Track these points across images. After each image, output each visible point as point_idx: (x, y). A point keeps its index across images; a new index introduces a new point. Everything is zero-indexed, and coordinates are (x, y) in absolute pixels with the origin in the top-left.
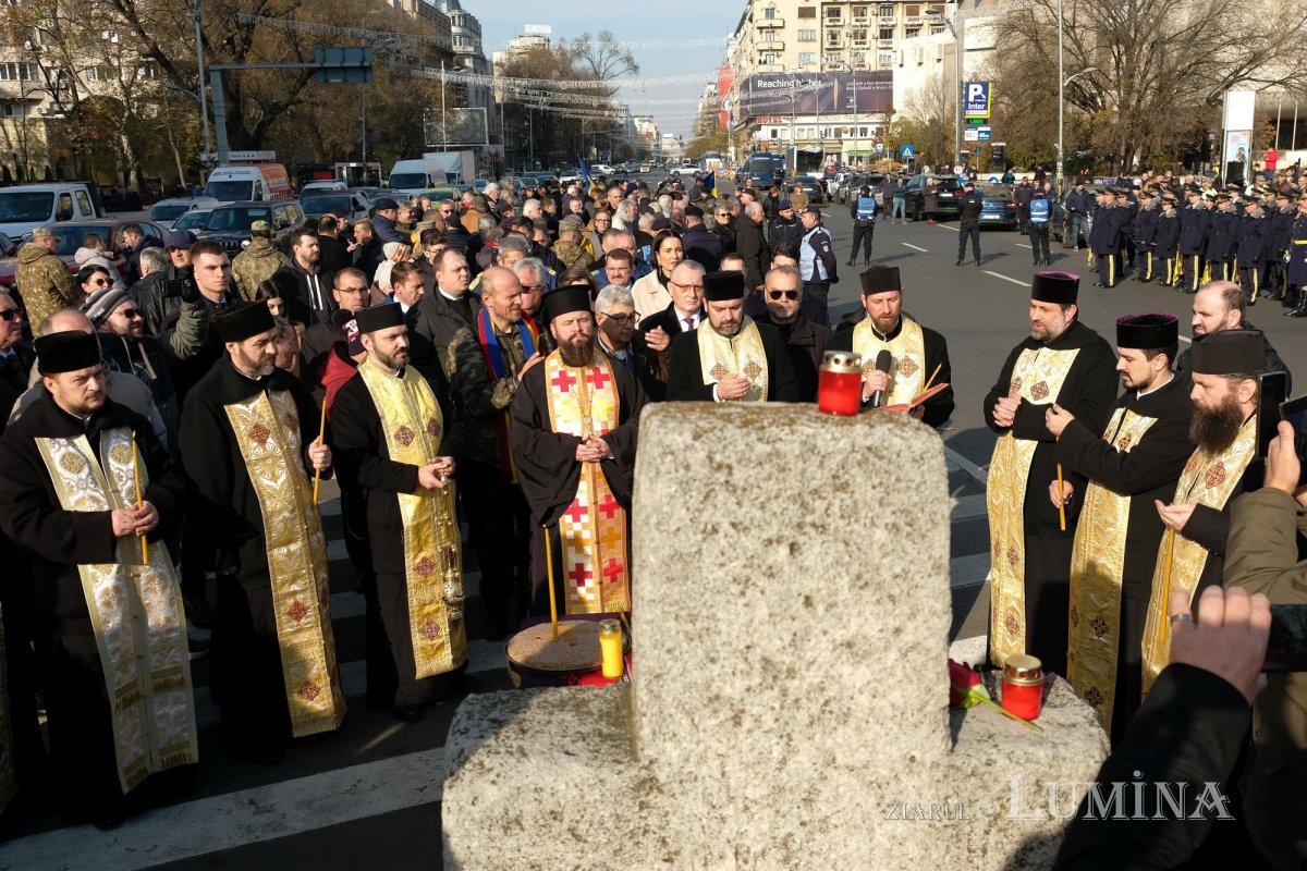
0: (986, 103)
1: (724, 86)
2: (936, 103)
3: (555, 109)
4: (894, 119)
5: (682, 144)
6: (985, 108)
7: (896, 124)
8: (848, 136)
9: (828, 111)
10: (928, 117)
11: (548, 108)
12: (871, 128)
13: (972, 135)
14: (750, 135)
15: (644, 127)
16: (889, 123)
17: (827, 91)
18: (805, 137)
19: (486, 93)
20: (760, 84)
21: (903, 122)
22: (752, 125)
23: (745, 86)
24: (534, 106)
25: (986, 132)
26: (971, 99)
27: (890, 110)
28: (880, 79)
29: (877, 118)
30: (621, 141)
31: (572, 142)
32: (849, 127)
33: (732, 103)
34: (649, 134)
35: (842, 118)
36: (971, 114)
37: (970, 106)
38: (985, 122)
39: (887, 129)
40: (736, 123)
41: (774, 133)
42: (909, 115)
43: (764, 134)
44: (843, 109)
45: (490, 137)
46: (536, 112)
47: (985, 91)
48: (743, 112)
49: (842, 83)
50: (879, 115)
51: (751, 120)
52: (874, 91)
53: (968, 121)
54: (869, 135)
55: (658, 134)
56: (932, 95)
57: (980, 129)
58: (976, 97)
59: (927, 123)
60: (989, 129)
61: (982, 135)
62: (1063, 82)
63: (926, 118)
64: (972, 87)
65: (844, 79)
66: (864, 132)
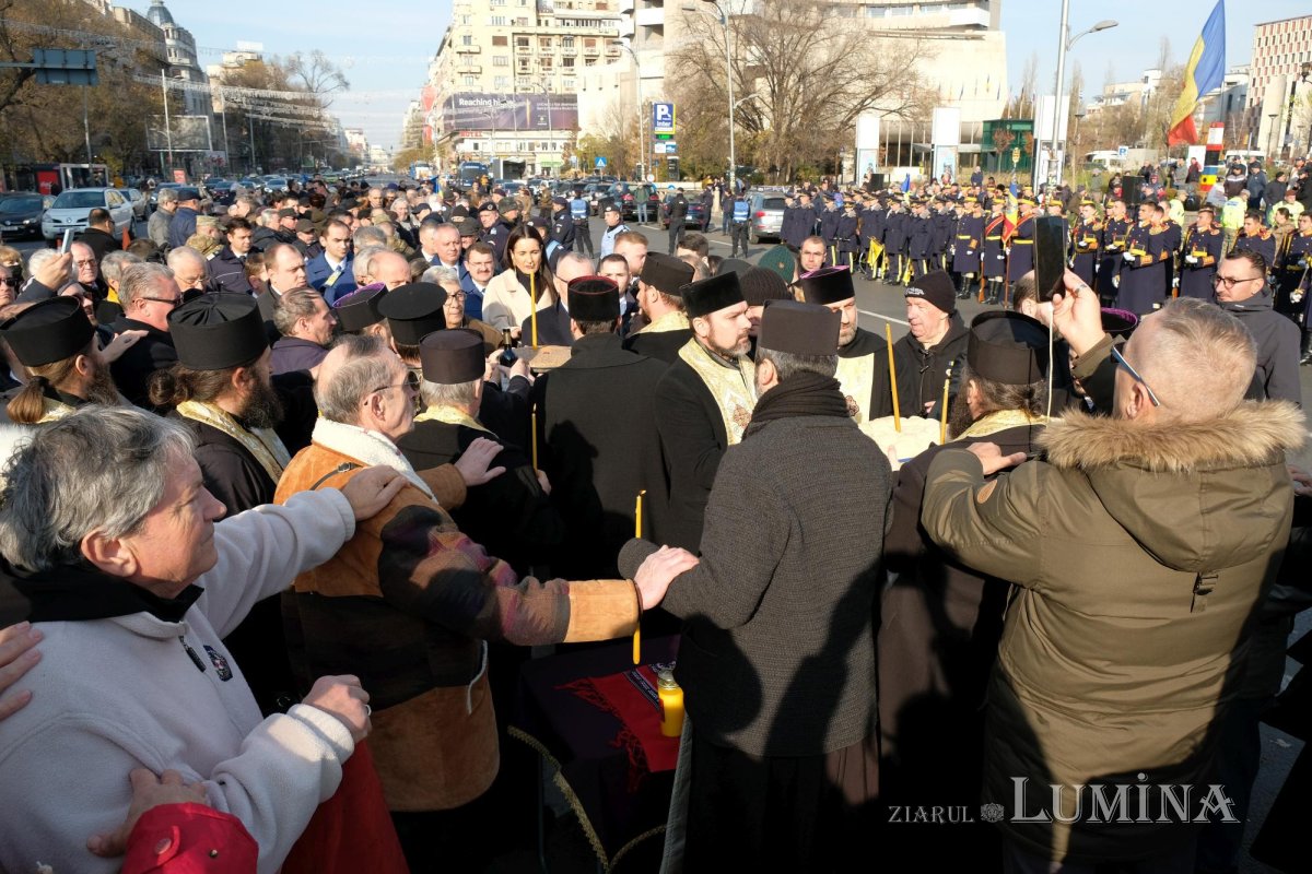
0: (671, 121)
1: (428, 102)
2: (616, 123)
3: (275, 119)
4: (580, 135)
5: (389, 155)
6: (671, 126)
7: (583, 140)
8: (540, 149)
9: (523, 128)
10: (610, 135)
11: (270, 118)
12: (560, 144)
13: (660, 149)
14: (454, 147)
15: (354, 139)
16: (575, 139)
17: (521, 110)
18: (503, 150)
19: (204, 102)
20: (462, 102)
21: (588, 138)
22: (456, 138)
23: (448, 103)
24: (255, 116)
25: (673, 146)
26: (659, 118)
27: (575, 128)
28: (565, 101)
29: (567, 134)
30: (334, 151)
31: (290, 150)
32: (540, 142)
33: (435, 118)
34: (360, 145)
35: (534, 134)
36: (659, 130)
37: (659, 124)
38: (671, 137)
39: (575, 144)
40: (440, 137)
41: (476, 146)
42: (593, 132)
43: (466, 147)
44: (535, 126)
45: (213, 144)
46: (256, 121)
47: (671, 111)
48: (447, 127)
49: (533, 104)
50: (567, 132)
51: (455, 131)
52: (563, 111)
53: (657, 136)
54: (558, 149)
55: (367, 145)
56: (612, 116)
57: (667, 143)
58: (663, 116)
59: (609, 140)
60: (674, 143)
61: (670, 148)
62: (732, 107)
63: (608, 136)
64: (659, 107)
65: (537, 99)
66: (554, 145)
